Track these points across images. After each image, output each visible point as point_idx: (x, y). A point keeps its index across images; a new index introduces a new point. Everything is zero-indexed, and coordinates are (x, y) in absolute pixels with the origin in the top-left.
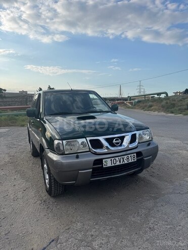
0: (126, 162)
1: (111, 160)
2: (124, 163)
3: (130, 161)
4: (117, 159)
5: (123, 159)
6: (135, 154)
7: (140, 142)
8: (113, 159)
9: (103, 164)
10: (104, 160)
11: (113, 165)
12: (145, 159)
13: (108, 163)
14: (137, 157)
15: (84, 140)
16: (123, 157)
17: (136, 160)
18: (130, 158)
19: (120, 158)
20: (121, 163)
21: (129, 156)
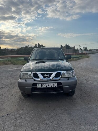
0: (50, 87)
1: (41, 84)
2: (48, 87)
3: (53, 87)
4: (45, 84)
5: (48, 85)
6: (56, 84)
7: (63, 77)
8: (42, 84)
9: (37, 86)
10: (37, 84)
11: (42, 87)
12: (63, 87)
13: (40, 86)
14: (57, 85)
15: (31, 73)
16: (48, 84)
17: (57, 87)
18: (53, 85)
19: (46, 84)
20: (47, 87)
21: (53, 84)
